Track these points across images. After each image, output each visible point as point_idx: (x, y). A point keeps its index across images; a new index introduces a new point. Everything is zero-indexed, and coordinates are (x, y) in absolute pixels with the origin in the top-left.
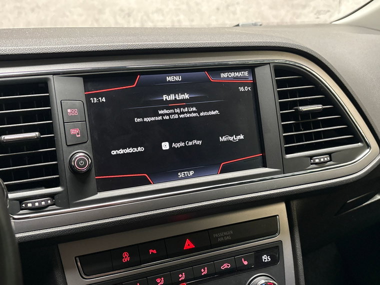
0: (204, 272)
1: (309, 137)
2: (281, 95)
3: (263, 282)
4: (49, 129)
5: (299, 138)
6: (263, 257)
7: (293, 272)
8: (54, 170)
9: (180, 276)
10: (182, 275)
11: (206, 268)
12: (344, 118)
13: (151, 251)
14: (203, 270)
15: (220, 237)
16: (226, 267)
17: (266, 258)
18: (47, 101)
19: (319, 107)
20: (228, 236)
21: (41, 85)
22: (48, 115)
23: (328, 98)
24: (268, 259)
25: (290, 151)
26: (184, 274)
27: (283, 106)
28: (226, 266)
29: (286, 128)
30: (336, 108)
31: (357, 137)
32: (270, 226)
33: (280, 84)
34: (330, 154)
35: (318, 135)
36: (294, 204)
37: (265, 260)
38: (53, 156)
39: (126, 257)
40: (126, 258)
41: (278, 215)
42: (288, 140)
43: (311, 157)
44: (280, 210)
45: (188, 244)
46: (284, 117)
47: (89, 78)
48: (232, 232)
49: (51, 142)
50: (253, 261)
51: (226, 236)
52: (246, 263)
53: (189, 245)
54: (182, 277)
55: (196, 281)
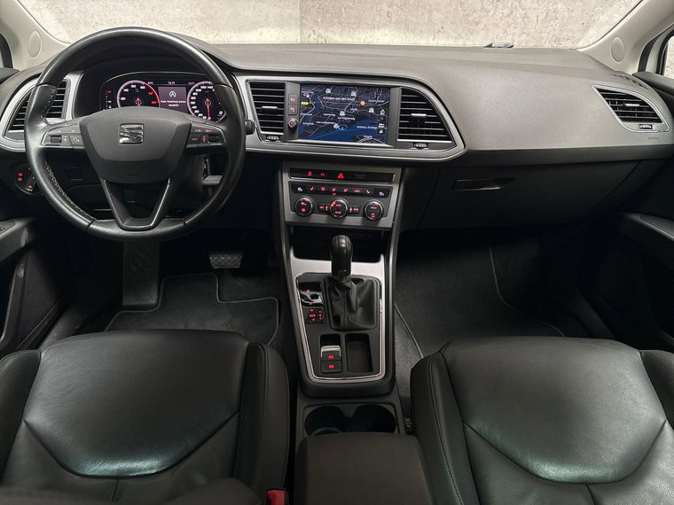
0: (345, 191)
1: (415, 132)
2: (403, 105)
4: (282, 106)
5: (409, 131)
8: (281, 125)
11: (347, 189)
12: (443, 124)
13: (322, 174)
15: (358, 177)
17: (381, 194)
18: (283, 93)
19: (425, 115)
21: (282, 85)
22: (283, 100)
23: (434, 111)
25: (400, 137)
27: (402, 112)
28: (357, 191)
29: (401, 125)
30: (439, 118)
31: (449, 137)
33: (403, 99)
34: (427, 143)
35: (422, 132)
38: (282, 118)
40: (310, 173)
41: (394, 174)
42: (401, 131)
43: (414, 143)
44: (397, 173)
45: (341, 176)
46: (401, 118)
47: (303, 84)
48: (365, 175)
49: (282, 112)
50: (372, 193)
51: (361, 177)
52: (368, 192)
54: (334, 190)
55: (340, 194)
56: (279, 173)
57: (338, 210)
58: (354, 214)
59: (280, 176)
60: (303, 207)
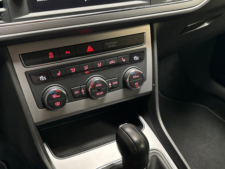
0: (99, 65)
3: (133, 71)
6: (135, 57)
7: (152, 66)
9: (85, 67)
10: (86, 67)
11: (100, 63)
13: (66, 52)
14: (98, 64)
15: (109, 45)
16: (113, 63)
17: (136, 58)
20: (114, 44)
24: (137, 59)
26: (87, 66)
32: (139, 39)
36: (156, 25)
37: (135, 59)
39: (51, 55)
41: (145, 32)
44: (146, 29)
48: (116, 42)
50: (128, 59)
51: (113, 44)
52: (124, 60)
53: (90, 49)
54: (86, 68)
55: (95, 70)
56: (9, 65)
57: (99, 90)
58: (113, 88)
59: (10, 69)
60: (57, 100)
